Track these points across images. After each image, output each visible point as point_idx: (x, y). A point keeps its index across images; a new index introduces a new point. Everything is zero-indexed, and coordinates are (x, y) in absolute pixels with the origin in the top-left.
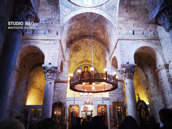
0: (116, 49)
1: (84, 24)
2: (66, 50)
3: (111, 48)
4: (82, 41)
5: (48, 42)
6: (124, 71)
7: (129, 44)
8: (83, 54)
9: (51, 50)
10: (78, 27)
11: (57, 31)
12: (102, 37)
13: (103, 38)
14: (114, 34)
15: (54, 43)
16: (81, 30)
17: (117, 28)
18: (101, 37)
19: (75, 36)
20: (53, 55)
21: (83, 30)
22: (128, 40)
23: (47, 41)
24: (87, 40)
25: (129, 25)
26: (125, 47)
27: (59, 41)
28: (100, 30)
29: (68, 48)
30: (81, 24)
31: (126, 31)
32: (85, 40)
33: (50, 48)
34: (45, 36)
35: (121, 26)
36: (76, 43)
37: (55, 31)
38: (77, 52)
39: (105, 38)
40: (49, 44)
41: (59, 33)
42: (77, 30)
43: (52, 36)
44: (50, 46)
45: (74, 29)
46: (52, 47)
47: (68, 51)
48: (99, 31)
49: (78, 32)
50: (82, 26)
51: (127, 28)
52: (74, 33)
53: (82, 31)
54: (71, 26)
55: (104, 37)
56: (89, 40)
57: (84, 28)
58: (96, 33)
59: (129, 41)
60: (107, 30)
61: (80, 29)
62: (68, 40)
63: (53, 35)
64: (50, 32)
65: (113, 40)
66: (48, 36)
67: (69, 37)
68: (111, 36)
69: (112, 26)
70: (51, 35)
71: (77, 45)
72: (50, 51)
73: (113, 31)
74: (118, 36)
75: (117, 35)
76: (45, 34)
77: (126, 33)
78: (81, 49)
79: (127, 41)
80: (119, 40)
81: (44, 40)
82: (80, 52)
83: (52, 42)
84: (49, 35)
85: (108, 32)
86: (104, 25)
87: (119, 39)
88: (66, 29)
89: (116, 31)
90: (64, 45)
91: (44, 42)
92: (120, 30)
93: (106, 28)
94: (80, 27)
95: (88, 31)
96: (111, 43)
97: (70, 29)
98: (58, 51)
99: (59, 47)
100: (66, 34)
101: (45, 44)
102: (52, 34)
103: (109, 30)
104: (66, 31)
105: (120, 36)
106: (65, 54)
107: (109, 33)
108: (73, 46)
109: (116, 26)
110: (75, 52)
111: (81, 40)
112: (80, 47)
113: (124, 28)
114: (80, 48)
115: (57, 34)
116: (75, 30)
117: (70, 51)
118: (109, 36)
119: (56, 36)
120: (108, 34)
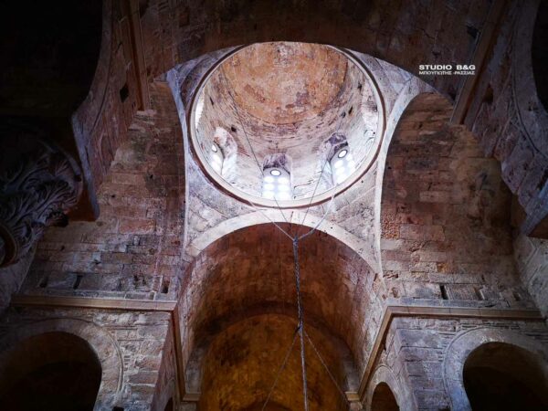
1: (263, 263)
4: (255, 323)
5: (124, 318)
9: (132, 348)
10: (243, 272)
11: (166, 279)
12: (328, 308)
13: (332, 312)
15: (146, 324)
16: (251, 283)
17: (381, 275)
18: (324, 309)
19: (229, 303)
20: (136, 371)
21: (260, 283)
22: (428, 316)
23: (122, 315)
25: (424, 264)
26: (422, 343)
27: (169, 314)
28: (320, 283)
29: (199, 346)
30: (252, 263)
31: (417, 286)
32: (265, 318)
33: (130, 343)
34: (119, 296)
35: (396, 266)
36: (232, 329)
37: (158, 278)
38: (234, 366)
39: (339, 312)
40: (128, 327)
41: (171, 287)
42: (238, 282)
43: (143, 297)
44: (133, 333)
45: (227, 279)
46: (139, 337)
48: (315, 287)
49: (240, 289)
50: (256, 268)
51: (418, 275)
52: (227, 290)
53: (255, 286)
54: (219, 267)
57: (262, 275)
58: (306, 293)
59: (431, 320)
60: (345, 282)
61: (249, 277)
62: (204, 316)
63: (149, 294)
64: (141, 281)
66: (128, 296)
67: (206, 304)
69: (364, 268)
70: (143, 294)
72: (130, 353)
73: (368, 287)
74: (388, 302)
75: (384, 297)
76: (120, 287)
77: (417, 291)
78: (248, 353)
79: (425, 323)
80: (394, 316)
81: (112, 309)
82: (245, 367)
83: (141, 319)
84: (134, 292)
85: (348, 291)
86: (331, 266)
87: (394, 312)
88: (199, 274)
89: (378, 283)
91: (112, 317)
92: (393, 283)
93: (342, 275)
94: (250, 271)
95: (275, 288)
97: (214, 277)
99: (163, 340)
100: (197, 295)
101: (114, 327)
102: (145, 288)
103: (352, 284)
104: (200, 283)
105: (397, 302)
106: (188, 373)
107: (352, 295)
108: (220, 339)
109: (378, 267)
110: (227, 363)
111: (251, 318)
112: (244, 345)
113: (406, 276)
114: (245, 351)
115: (165, 290)
116: (230, 280)
117: (208, 361)
118: (355, 304)
119: (158, 297)
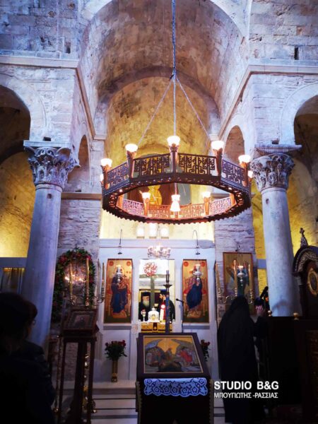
0: (240, 105)
1: (150, 29)
2: (98, 109)
3: (224, 104)
4: (145, 85)
5: (39, 74)
6: (264, 165)
7: (280, 86)
8: (145, 124)
9: (50, 97)
10: (133, 39)
11: (67, 40)
12: (202, 71)
13: (205, 74)
14: (238, 59)
15: (57, 79)
16: (141, 49)
17: (247, 38)
18: (199, 72)
19: (123, 66)
20: (55, 113)
21: (147, 49)
22: (279, 73)
23: (37, 71)
24: (160, 80)
25: (286, 28)
26: (269, 94)
27: (74, 71)
28: (197, 48)
29: (102, 102)
30: (140, 29)
31: (275, 49)
32: (152, 80)
33: (47, 93)
34: (31, 54)
35: (261, 30)
36: (127, 89)
37: (61, 40)
38: (129, 119)
39: (210, 74)
40: (43, 80)
41: (73, 48)
42: (129, 48)
43: (51, 56)
44: (48, 85)
45: (120, 44)
46: (53, 88)
47: (104, 111)
48: (193, 53)
49: (132, 55)
50: (143, 34)
51: (278, 38)
52: (121, 55)
53: (144, 52)
54: (112, 33)
55: (208, 72)
56: (163, 83)
57: (149, 41)
58: (185, 59)
59: (281, 77)
60: (218, 46)
61: (138, 44)
62: (104, 77)
63: (55, 54)
64: (47, 42)
65: (232, 79)
66: (39, 55)
67: (104, 67)
68: (227, 65)
69: (234, 32)
70: (51, 53)
71: (128, 95)
72: (48, 101)
73: (236, 49)
74: (249, 62)
75: (247, 58)
76: (30, 48)
77: (275, 52)
78: (139, 109)
79: (276, 78)
80: (252, 73)
81: (28, 66)
82: (138, 119)
83: (52, 74)
84: (42, 52)
85: (219, 55)
86: (208, 33)
87: (253, 70)
88: (95, 38)
89: (243, 46)
90: (91, 92)
91: (29, 72)
92: (256, 45)
93: (216, 39)
94: (139, 37)
95: (160, 54)
96: (228, 88)
97: (109, 42)
98: (71, 102)
99: (72, 91)
100: (95, 58)
101: (32, 81)
102: (51, 48)
103: (222, 49)
104: (97, 46)
105: (257, 62)
106: (96, 121)
107: (221, 58)
108: (118, 96)
109: (245, 31)
110: (125, 116)
111: (141, 80)
112: (137, 102)
113: (269, 39)
114: (137, 107)
115: (68, 51)
116: (122, 46)
117: (110, 113)
118: (224, 66)
119: (63, 56)
120: (218, 60)
